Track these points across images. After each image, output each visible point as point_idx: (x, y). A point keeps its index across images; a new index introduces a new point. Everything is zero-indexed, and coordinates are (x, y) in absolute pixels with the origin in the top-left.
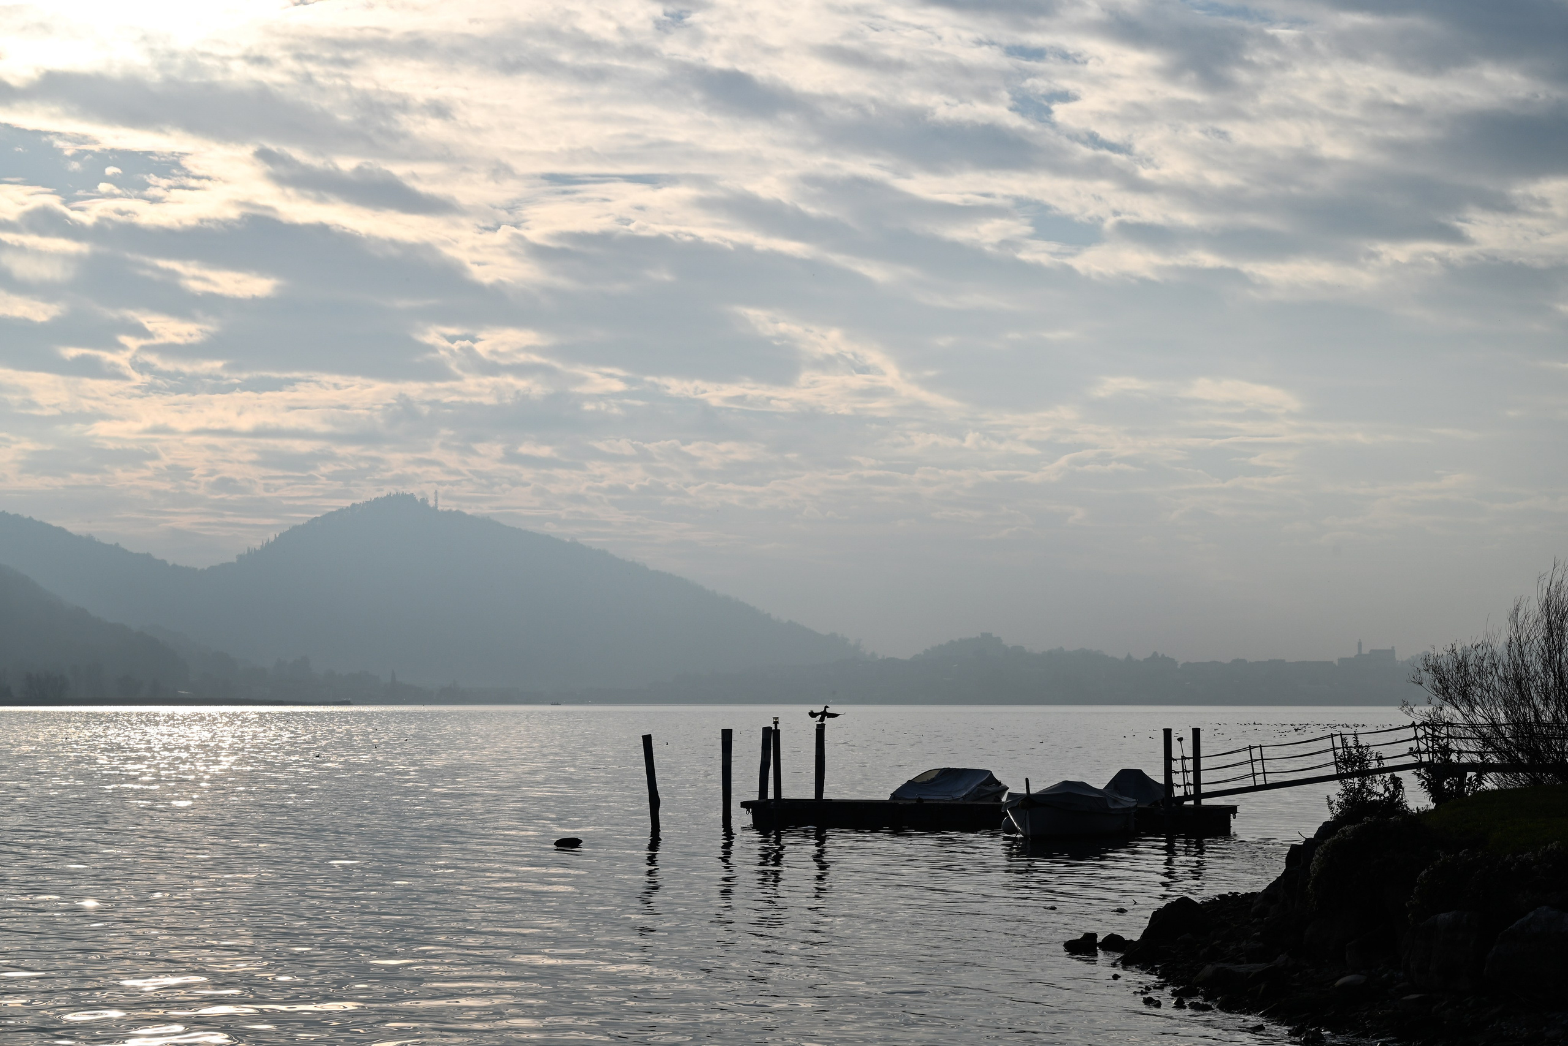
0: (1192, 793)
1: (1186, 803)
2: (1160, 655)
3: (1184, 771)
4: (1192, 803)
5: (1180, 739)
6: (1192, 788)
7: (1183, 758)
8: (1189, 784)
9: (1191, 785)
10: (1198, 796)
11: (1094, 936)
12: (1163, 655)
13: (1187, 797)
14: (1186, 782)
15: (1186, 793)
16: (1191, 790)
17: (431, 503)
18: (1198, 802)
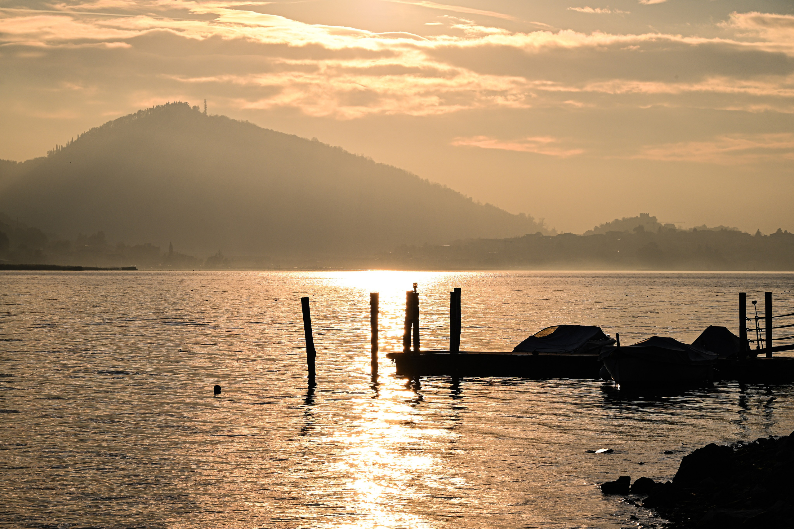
0: (765, 347)
1: (759, 356)
2: (783, 232)
3: (758, 329)
4: (764, 355)
5: (754, 302)
6: (764, 343)
7: (757, 318)
8: (761, 340)
9: (763, 340)
10: (770, 349)
11: (628, 479)
12: (786, 231)
13: (759, 351)
14: (759, 338)
15: (758, 347)
16: (763, 345)
17: (202, 110)
18: (769, 355)
